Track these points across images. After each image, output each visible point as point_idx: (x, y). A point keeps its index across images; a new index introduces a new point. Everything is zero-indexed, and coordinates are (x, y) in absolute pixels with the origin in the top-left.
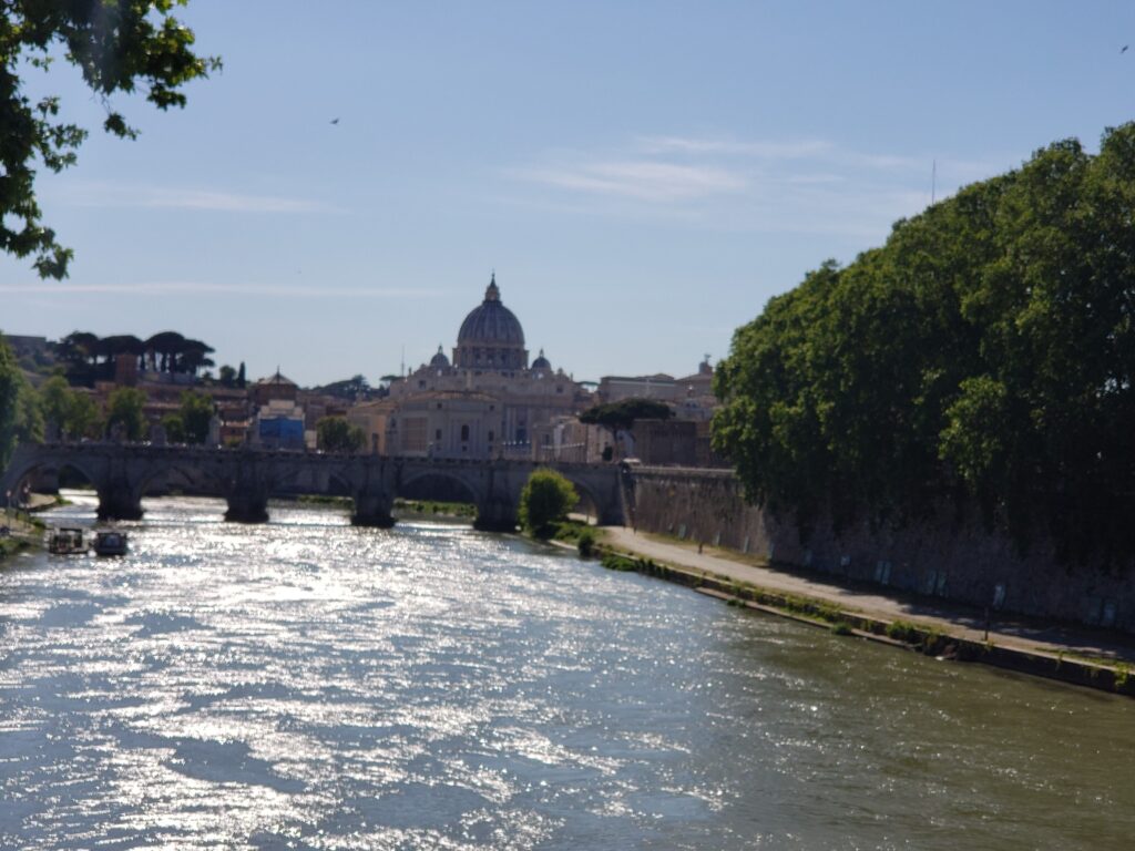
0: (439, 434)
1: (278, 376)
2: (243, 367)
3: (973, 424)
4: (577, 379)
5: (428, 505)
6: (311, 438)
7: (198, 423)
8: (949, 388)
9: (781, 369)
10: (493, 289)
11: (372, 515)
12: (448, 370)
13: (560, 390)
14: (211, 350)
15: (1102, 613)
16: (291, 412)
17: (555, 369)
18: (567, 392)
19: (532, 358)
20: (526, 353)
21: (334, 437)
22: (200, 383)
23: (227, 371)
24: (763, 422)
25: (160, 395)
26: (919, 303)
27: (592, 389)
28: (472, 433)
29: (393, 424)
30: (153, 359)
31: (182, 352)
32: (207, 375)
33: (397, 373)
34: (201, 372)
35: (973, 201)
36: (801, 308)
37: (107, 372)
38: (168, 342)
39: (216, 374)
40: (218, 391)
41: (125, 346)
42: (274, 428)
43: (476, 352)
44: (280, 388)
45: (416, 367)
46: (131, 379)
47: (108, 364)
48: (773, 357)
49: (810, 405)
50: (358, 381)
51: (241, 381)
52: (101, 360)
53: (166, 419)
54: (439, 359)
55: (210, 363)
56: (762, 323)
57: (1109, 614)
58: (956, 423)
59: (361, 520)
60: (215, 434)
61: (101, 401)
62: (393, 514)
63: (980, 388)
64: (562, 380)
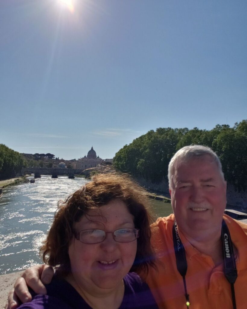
0: (82, 166)
1: (62, 159)
2: (58, 158)
3: (141, 165)
4: (103, 159)
5: (80, 175)
6: (66, 167)
7: (51, 165)
8: (138, 160)
9: (121, 158)
10: (92, 148)
11: (71, 177)
12: (86, 158)
13: (100, 160)
14: (54, 156)
15: (156, 189)
16: (63, 164)
17: (100, 158)
18: (101, 161)
19: (97, 157)
20: (96, 156)
21: (69, 167)
22: (53, 160)
23: (56, 158)
24: (118, 165)
25: (47, 162)
26: (135, 150)
27: (105, 160)
28: (87, 166)
29: (77, 165)
30: (47, 157)
31: (50, 156)
32: (54, 159)
33: (80, 158)
34: (53, 158)
35: (141, 138)
36: (123, 150)
37: (40, 159)
38: (49, 155)
39: (55, 159)
40: (55, 161)
41: (43, 155)
42: (61, 166)
43: (90, 156)
44: (62, 160)
45: (82, 158)
46: (43, 159)
47: (40, 158)
48: (120, 157)
49: (123, 163)
50: (75, 159)
51: (58, 159)
52: (40, 157)
53: (46, 165)
54: (85, 157)
55: (54, 157)
56: (119, 152)
57: (157, 189)
58: (139, 165)
59: (70, 178)
60: (53, 167)
61: (38, 163)
62: (74, 176)
63: (142, 160)
64: (101, 159)
